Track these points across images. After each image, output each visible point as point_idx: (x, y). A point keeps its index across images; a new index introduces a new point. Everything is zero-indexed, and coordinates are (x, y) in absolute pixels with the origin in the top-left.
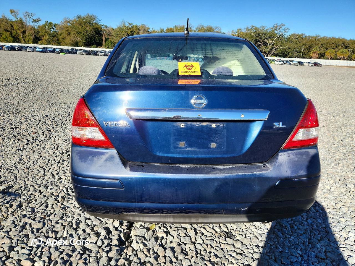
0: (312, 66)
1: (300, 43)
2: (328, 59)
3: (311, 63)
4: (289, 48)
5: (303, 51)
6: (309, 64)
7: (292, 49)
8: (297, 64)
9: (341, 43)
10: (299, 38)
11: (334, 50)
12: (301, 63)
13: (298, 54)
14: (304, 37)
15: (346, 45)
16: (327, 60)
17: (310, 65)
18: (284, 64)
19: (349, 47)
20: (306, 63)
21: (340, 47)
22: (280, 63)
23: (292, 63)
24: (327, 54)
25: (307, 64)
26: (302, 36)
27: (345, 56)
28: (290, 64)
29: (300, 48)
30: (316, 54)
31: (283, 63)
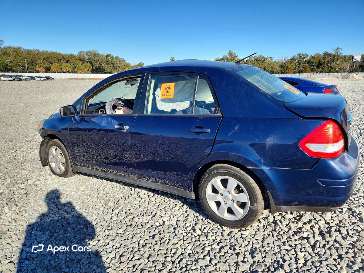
0: (45, 80)
1: (20, 56)
2: (55, 72)
3: (43, 77)
4: (11, 62)
5: (27, 65)
6: (41, 78)
7: (14, 64)
8: (29, 79)
9: (61, 58)
10: (17, 51)
11: (58, 64)
12: (32, 78)
13: (22, 68)
14: (22, 50)
15: (67, 60)
16: (55, 74)
17: (43, 79)
18: (14, 79)
19: (69, 61)
20: (38, 77)
21: (62, 61)
22: (9, 79)
23: (23, 78)
24: (52, 67)
25: (39, 79)
26: (20, 50)
27: (69, 70)
28: (21, 80)
29: (22, 62)
30: (42, 68)
31: (11, 78)
